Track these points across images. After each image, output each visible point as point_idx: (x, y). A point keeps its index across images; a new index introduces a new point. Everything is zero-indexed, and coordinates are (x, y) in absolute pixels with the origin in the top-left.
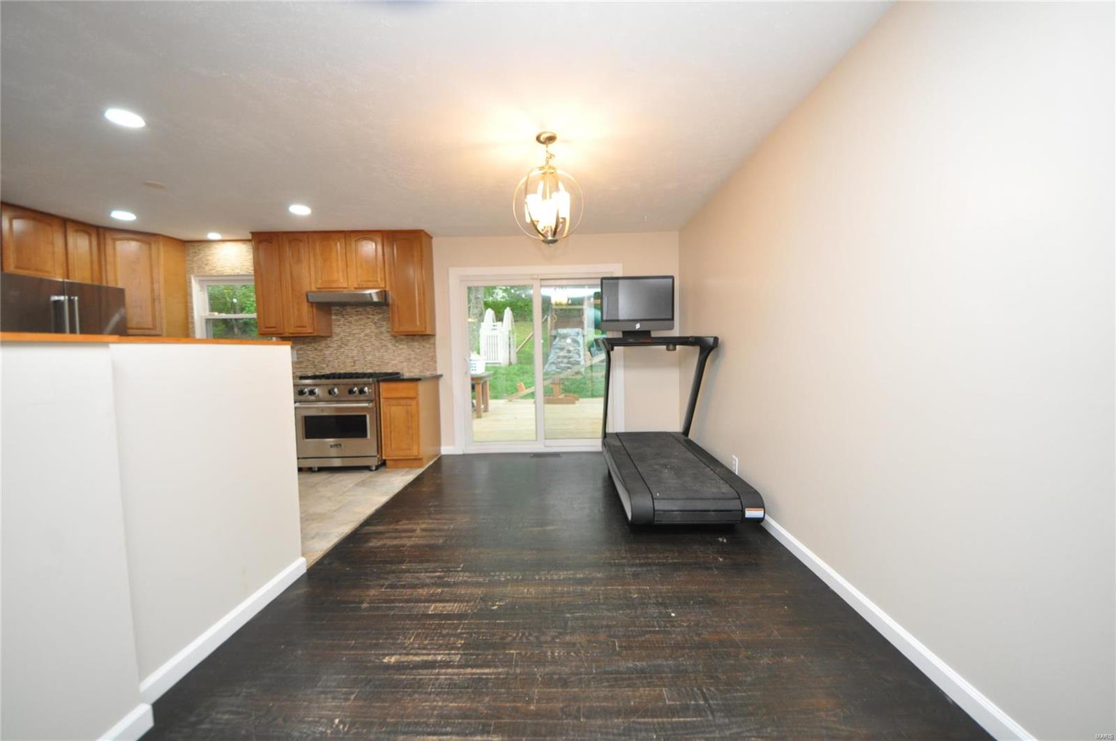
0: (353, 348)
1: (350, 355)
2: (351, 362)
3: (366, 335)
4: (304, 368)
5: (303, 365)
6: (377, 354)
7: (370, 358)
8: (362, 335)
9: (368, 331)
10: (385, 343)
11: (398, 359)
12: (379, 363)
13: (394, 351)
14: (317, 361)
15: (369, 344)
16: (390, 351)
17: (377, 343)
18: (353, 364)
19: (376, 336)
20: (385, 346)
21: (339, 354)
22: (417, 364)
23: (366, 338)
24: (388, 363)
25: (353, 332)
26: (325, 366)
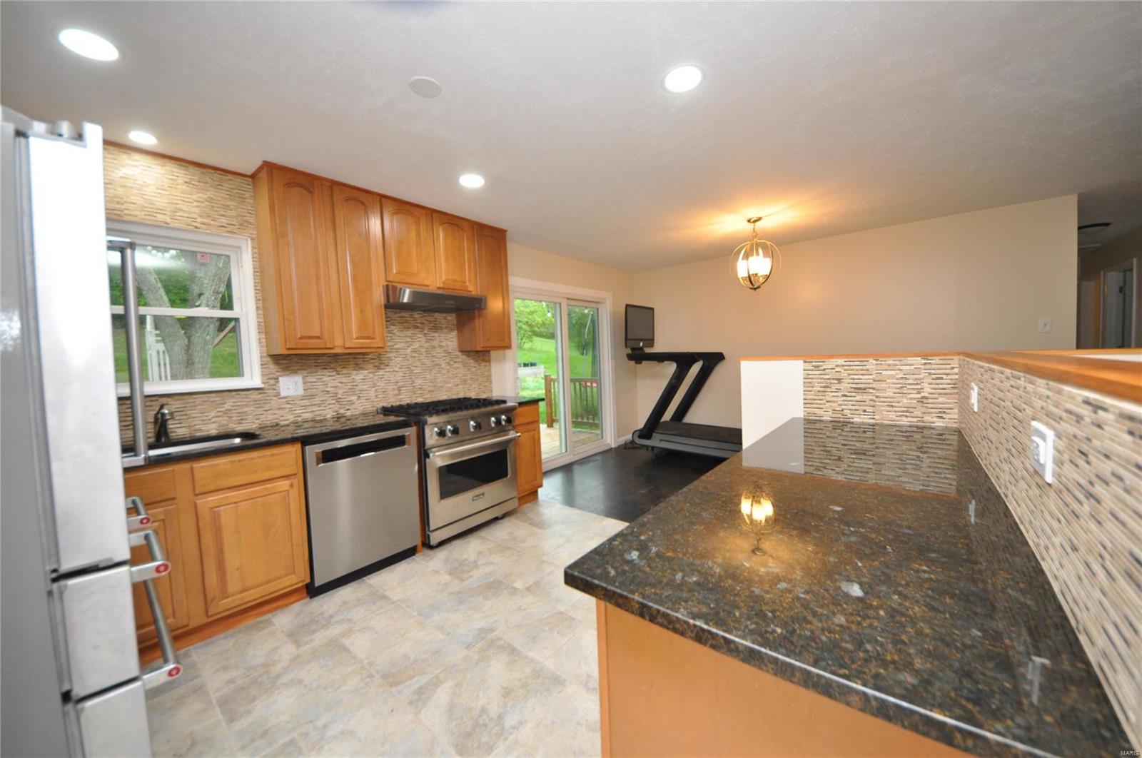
0: (396, 369)
1: (393, 379)
2: (393, 389)
3: (414, 351)
4: (319, 405)
5: (317, 401)
6: (428, 377)
7: (419, 381)
8: (409, 350)
9: (416, 345)
10: (437, 361)
11: (453, 381)
12: (431, 389)
13: (448, 372)
14: (340, 392)
15: (418, 364)
16: (444, 372)
17: (428, 362)
18: (396, 392)
19: (427, 352)
20: (438, 365)
21: (376, 378)
22: (473, 386)
23: (414, 355)
24: (442, 387)
25: (396, 346)
26: (354, 398)
